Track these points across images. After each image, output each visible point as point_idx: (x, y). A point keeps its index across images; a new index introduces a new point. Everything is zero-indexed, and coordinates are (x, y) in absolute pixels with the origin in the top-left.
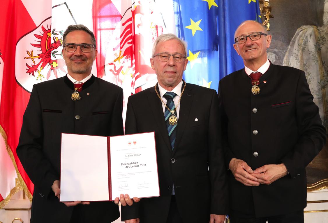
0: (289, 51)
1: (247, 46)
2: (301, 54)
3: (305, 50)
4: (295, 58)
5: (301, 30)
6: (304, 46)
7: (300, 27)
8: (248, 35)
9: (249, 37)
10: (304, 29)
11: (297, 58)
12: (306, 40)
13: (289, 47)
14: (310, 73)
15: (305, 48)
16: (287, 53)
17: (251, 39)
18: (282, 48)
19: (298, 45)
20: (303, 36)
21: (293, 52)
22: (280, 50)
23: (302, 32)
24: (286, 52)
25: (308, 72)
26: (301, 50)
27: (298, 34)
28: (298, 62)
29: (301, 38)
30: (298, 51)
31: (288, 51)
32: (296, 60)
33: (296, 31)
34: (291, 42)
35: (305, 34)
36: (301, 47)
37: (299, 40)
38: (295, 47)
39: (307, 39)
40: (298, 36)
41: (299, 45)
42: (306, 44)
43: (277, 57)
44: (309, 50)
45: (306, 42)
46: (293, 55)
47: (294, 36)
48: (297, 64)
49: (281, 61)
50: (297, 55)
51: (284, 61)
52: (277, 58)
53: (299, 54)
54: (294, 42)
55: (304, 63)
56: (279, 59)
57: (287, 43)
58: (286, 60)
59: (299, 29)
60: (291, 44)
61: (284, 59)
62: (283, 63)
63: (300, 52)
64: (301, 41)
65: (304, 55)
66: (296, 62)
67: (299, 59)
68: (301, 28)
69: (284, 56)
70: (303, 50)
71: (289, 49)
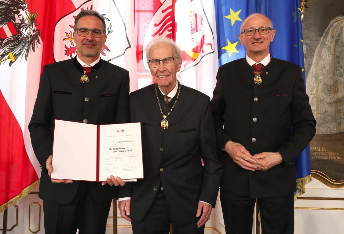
0: (322, 43)
1: (254, 39)
2: (334, 46)
3: (338, 42)
4: (327, 50)
5: (336, 20)
6: (339, 38)
7: (334, 18)
8: (257, 28)
9: (258, 31)
10: (339, 20)
11: (330, 51)
12: (340, 32)
13: (322, 38)
14: (342, 66)
15: (338, 40)
16: (319, 45)
17: (259, 32)
18: (314, 40)
19: (331, 36)
20: (338, 27)
21: (325, 44)
22: (312, 42)
23: (337, 23)
24: (318, 43)
25: (341, 65)
26: (334, 42)
27: (332, 26)
28: (330, 54)
29: (335, 30)
30: (331, 43)
31: (320, 43)
32: (328, 52)
33: (331, 21)
34: (324, 33)
35: (340, 25)
36: (335, 40)
37: (333, 31)
38: (328, 39)
39: (342, 30)
40: (332, 28)
41: (333, 37)
42: (340, 35)
43: (309, 48)
44: (343, 42)
45: (341, 34)
46: (325, 47)
47: (328, 27)
48: (329, 57)
49: (312, 53)
50: (330, 47)
51: (315, 53)
52: (309, 50)
53: (332, 46)
54: (327, 33)
55: (336, 56)
56: (310, 51)
57: (320, 34)
58: (317, 52)
59: (333, 20)
60: (324, 35)
61: (316, 51)
62: (315, 55)
63: (333, 44)
64: (335, 32)
65: (337, 47)
66: (329, 54)
67: (332, 51)
68: (336, 19)
69: (316, 47)
70: (337, 42)
71: (321, 41)
